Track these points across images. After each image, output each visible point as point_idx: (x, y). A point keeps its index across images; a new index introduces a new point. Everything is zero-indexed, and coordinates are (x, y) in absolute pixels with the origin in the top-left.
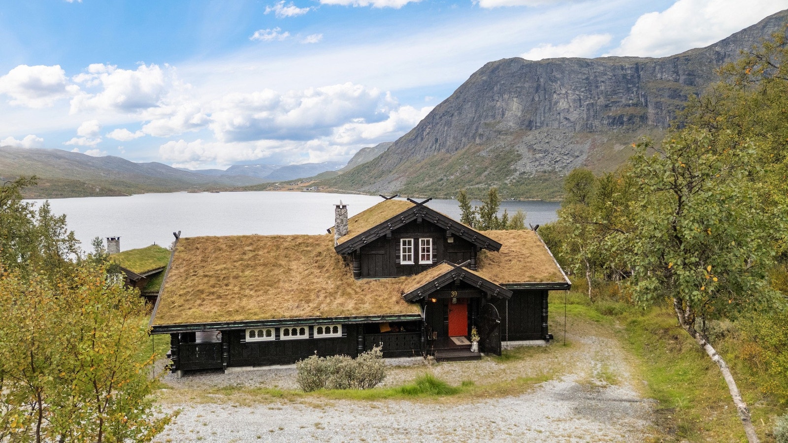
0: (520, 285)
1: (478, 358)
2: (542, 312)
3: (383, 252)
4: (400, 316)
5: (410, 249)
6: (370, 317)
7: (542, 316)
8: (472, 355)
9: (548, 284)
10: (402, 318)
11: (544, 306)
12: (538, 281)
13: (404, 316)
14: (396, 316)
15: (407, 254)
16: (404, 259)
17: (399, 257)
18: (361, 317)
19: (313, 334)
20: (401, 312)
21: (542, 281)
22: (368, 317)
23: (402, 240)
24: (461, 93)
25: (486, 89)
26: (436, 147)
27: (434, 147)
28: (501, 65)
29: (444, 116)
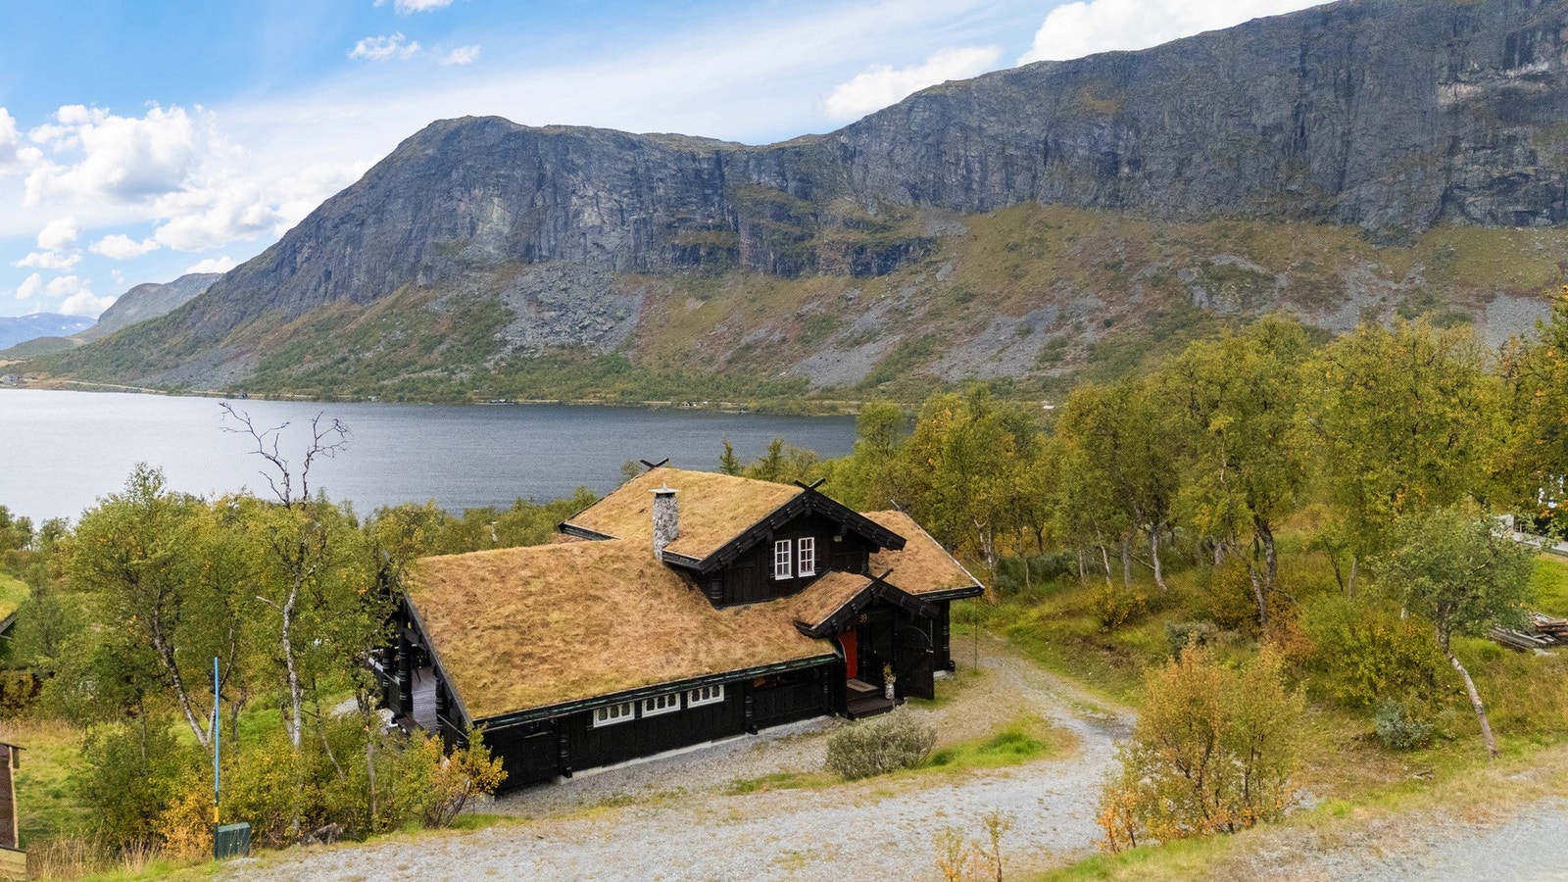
3: (752, 564)
4: (809, 659)
5: (786, 555)
6: (774, 665)
10: (812, 662)
12: (946, 588)
13: (815, 658)
14: (806, 660)
15: (783, 563)
16: (780, 572)
17: (773, 569)
18: (763, 667)
19: (686, 702)
20: (811, 653)
21: (950, 587)
22: (770, 666)
23: (776, 543)
24: (380, 178)
25: (435, 174)
26: (327, 288)
27: (322, 290)
28: (463, 127)
29: (343, 223)
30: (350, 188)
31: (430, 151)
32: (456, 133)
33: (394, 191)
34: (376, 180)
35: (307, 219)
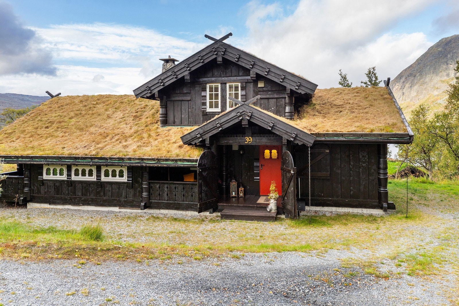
0: (342, 135)
1: (275, 219)
2: (379, 173)
3: (189, 98)
4: (176, 160)
5: (217, 95)
6: (145, 159)
7: (379, 179)
8: (268, 214)
9: (381, 135)
10: (179, 163)
11: (382, 166)
12: (367, 131)
13: (180, 160)
14: (173, 160)
15: (214, 100)
16: (211, 107)
17: (204, 104)
18: (136, 159)
19: (100, 176)
20: (178, 155)
21: (372, 131)
22: (142, 159)
23: (208, 86)
24: (421, 61)
25: (441, 57)
26: (403, 98)
27: (401, 99)
28: (453, 39)
29: (409, 77)
30: (411, 65)
31: (440, 49)
32: (450, 41)
33: (426, 64)
34: (420, 61)
35: (397, 77)
